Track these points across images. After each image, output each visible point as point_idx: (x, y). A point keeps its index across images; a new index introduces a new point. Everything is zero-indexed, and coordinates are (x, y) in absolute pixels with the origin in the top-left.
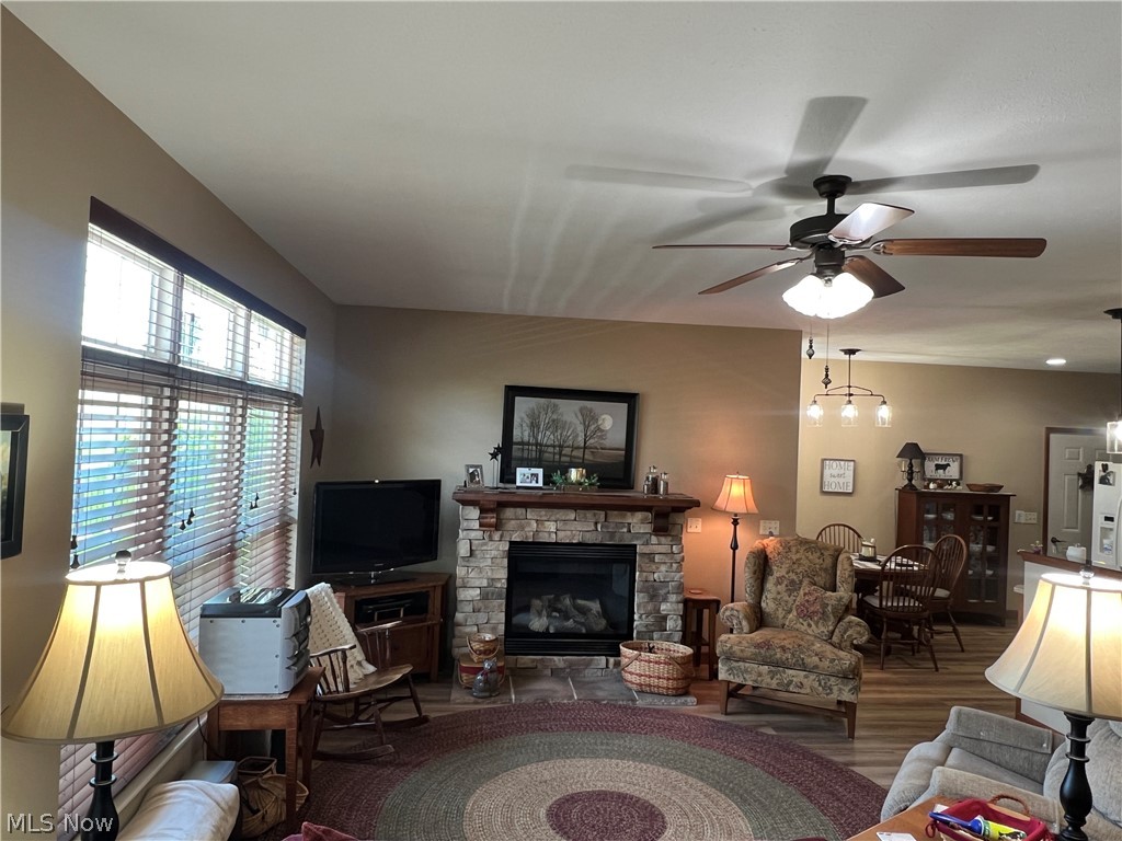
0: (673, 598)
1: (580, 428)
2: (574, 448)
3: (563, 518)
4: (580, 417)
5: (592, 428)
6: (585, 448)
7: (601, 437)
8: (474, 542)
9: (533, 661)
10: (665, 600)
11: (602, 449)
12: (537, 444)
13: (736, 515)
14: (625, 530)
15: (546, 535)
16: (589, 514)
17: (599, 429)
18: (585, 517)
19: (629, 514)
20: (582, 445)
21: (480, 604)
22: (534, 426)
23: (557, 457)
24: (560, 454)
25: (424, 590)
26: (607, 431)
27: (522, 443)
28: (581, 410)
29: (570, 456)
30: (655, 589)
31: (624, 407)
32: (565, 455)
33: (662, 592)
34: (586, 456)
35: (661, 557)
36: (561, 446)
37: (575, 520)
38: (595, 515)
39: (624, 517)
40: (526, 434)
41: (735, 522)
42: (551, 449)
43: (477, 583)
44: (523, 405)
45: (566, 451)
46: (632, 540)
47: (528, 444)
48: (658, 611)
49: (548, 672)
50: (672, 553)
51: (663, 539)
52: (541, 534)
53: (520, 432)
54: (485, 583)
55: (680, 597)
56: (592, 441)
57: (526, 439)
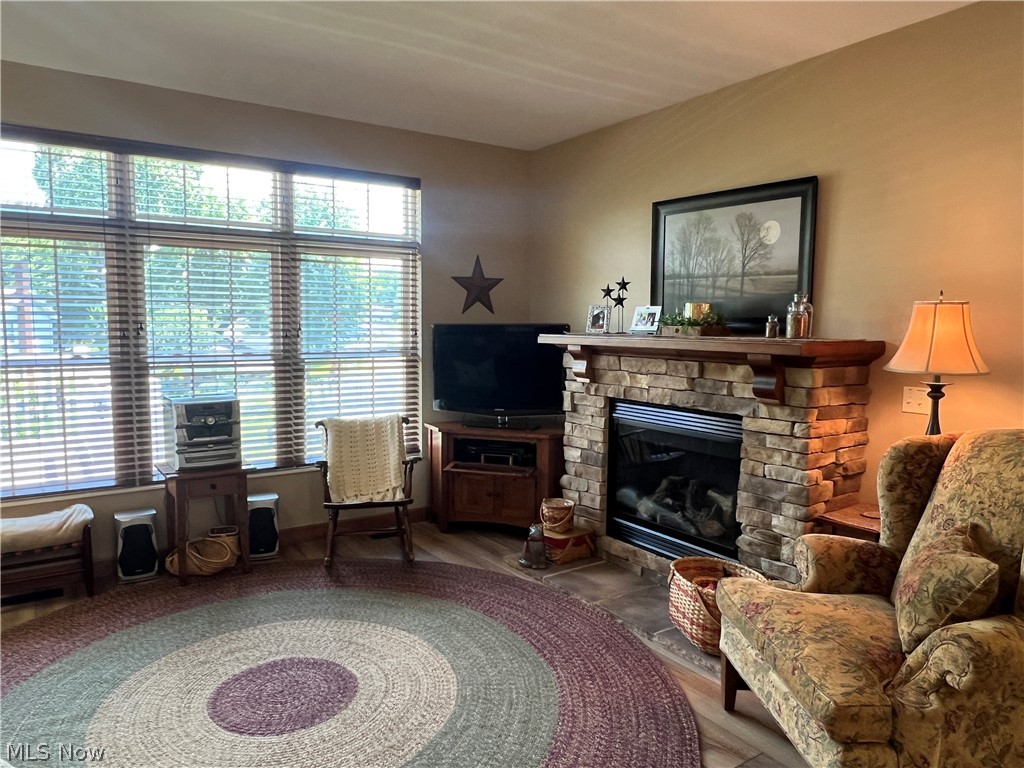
0: (789, 510)
1: (737, 246)
2: (730, 276)
3: (654, 370)
4: (737, 229)
5: (752, 244)
6: (744, 274)
7: (765, 257)
8: (576, 395)
9: (626, 550)
10: (777, 510)
11: (766, 274)
12: (689, 276)
13: (937, 378)
14: (725, 392)
15: (638, 392)
16: (681, 365)
17: (762, 245)
18: (676, 370)
19: (729, 366)
20: (740, 270)
21: (581, 469)
22: (685, 250)
23: (710, 291)
24: (714, 287)
25: (533, 442)
26: (773, 246)
27: (674, 276)
28: (739, 218)
29: (726, 289)
30: (767, 490)
31: (796, 203)
32: (720, 288)
33: (776, 497)
34: (746, 287)
35: (776, 439)
36: (715, 276)
37: (666, 374)
38: (687, 367)
39: (724, 371)
40: (677, 263)
41: (936, 393)
42: (703, 282)
43: (578, 444)
44: (674, 225)
45: (721, 281)
46: (735, 408)
47: (679, 276)
48: (768, 526)
49: (638, 570)
50: (792, 435)
51: (777, 411)
52: (635, 391)
53: (672, 263)
54: (585, 444)
55: (802, 511)
56: (752, 264)
57: (677, 270)
